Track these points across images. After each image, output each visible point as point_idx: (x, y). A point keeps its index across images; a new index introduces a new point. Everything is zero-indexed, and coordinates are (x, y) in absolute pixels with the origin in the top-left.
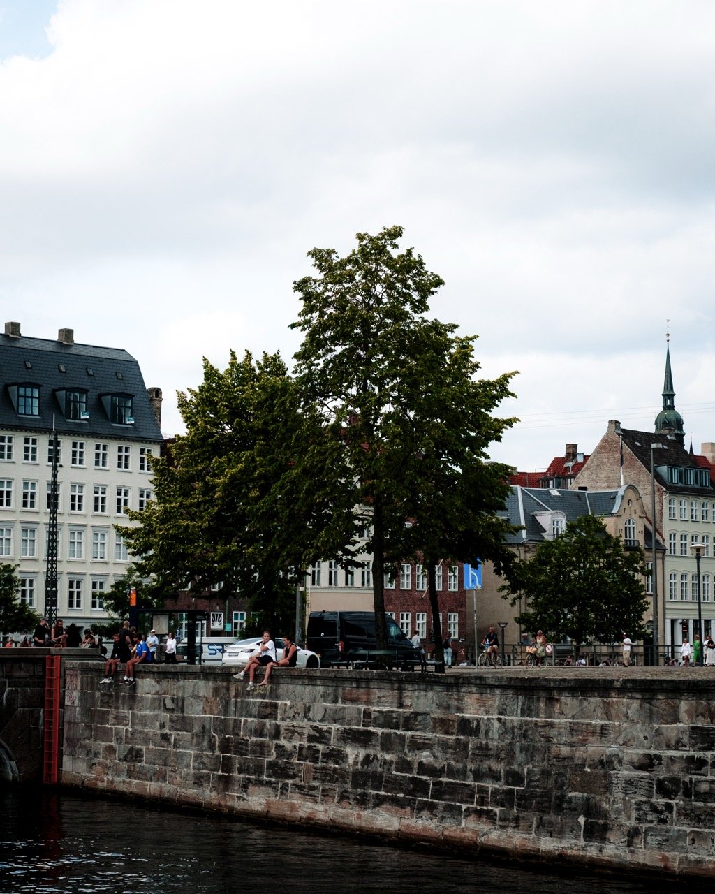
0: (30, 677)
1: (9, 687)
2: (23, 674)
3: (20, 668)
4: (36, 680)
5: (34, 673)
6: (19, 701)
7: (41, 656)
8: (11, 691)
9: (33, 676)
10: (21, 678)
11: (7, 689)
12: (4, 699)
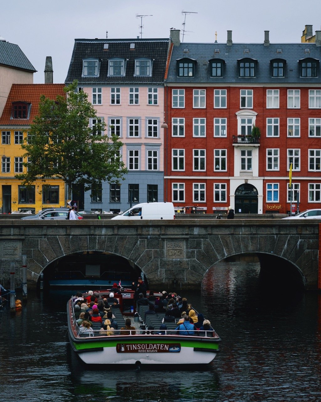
0: (312, 234)
1: (300, 239)
2: (308, 232)
3: (307, 230)
4: (315, 236)
5: (314, 232)
6: (306, 246)
7: (317, 223)
8: (302, 241)
9: (314, 234)
10: (307, 234)
11: (299, 240)
12: (298, 245)
